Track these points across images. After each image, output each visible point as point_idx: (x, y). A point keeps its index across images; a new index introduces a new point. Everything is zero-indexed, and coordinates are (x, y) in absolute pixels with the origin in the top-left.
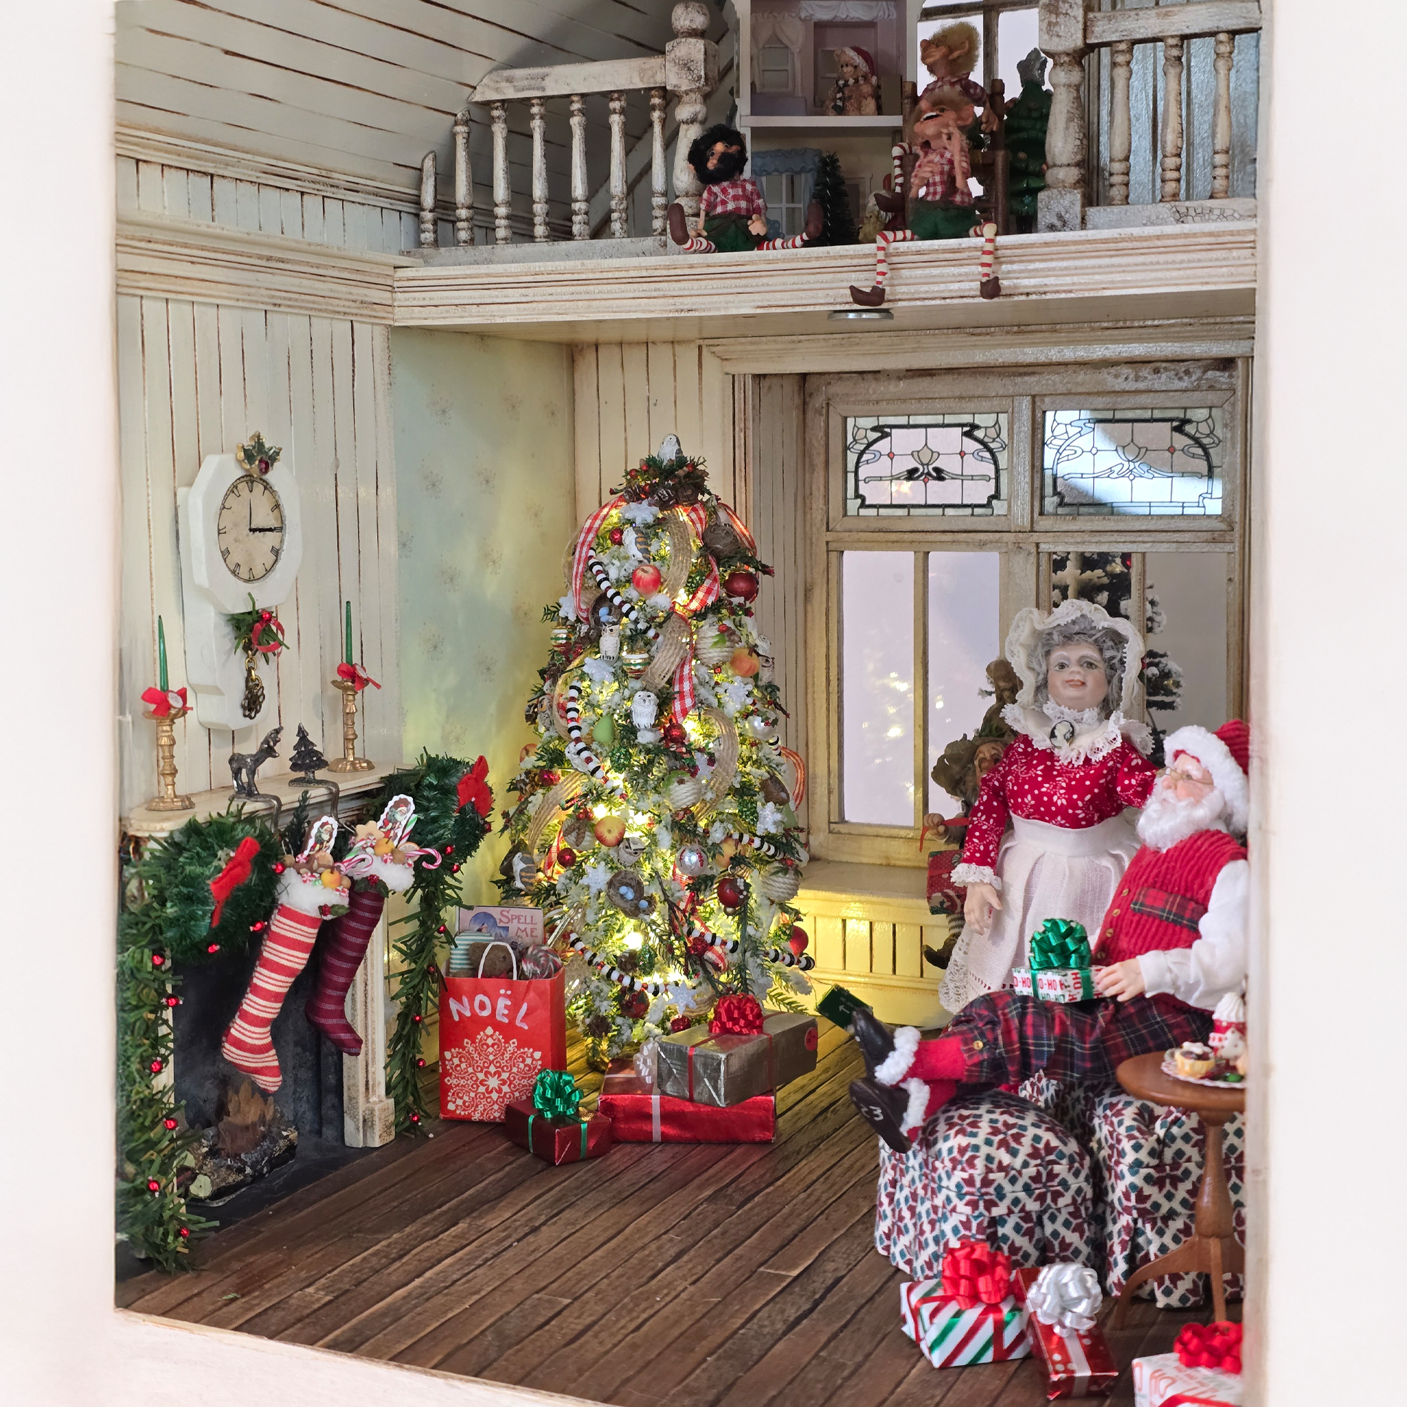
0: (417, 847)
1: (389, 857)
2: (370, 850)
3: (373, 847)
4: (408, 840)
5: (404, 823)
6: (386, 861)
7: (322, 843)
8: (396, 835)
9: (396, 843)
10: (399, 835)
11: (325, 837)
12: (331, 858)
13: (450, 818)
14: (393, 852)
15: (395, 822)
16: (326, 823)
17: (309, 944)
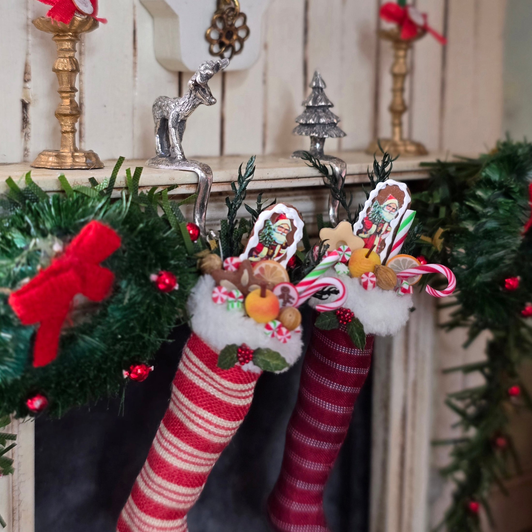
0: (415, 262)
1: (371, 278)
2: (341, 268)
3: (346, 263)
4: (402, 252)
5: (394, 224)
6: (365, 286)
7: (272, 247)
8: (382, 243)
9: (383, 254)
10: (388, 242)
11: (280, 238)
12: (285, 276)
13: (513, 234)
14: (376, 270)
15: (382, 222)
16: (281, 216)
17: (243, 408)
